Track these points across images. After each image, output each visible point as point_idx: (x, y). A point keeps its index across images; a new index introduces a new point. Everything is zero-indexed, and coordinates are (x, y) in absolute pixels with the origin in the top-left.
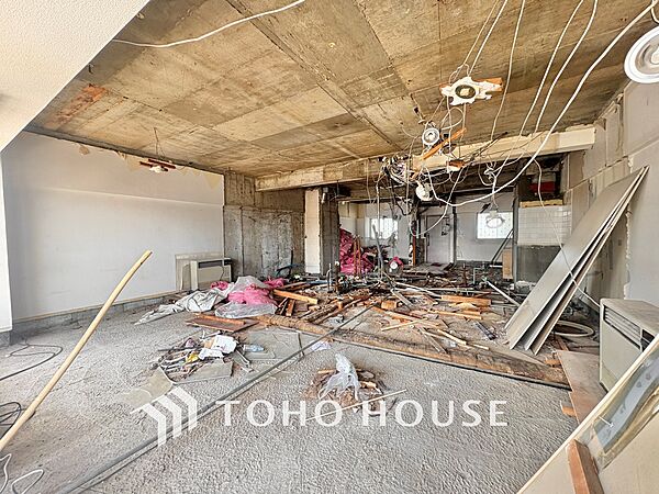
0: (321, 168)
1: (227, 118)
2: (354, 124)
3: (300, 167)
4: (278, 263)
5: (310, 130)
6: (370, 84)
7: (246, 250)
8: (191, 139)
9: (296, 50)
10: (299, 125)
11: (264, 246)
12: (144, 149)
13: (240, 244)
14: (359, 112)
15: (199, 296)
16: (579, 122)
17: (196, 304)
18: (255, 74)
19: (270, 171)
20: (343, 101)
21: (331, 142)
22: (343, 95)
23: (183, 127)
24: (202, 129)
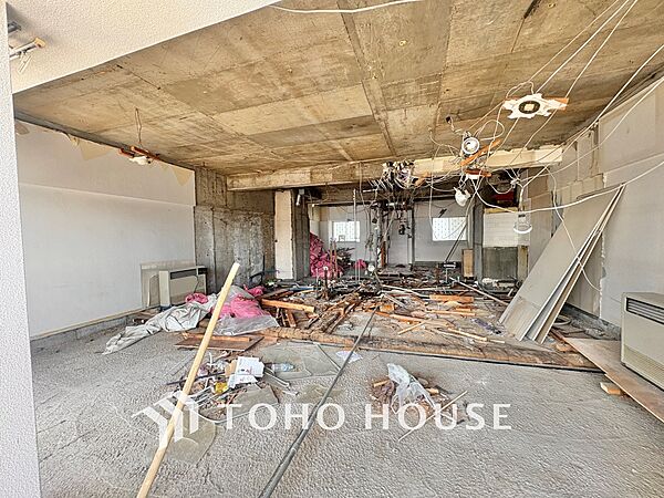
0: (308, 169)
1: (239, 106)
2: (369, 127)
3: (285, 167)
4: (249, 270)
5: (321, 129)
6: (411, 89)
7: (218, 257)
8: (176, 125)
9: (363, 43)
10: (315, 121)
11: (236, 252)
12: (102, 134)
13: (211, 250)
14: (383, 115)
15: (178, 312)
16: (550, 142)
17: (177, 322)
18: (303, 61)
19: (250, 169)
20: (375, 102)
21: (336, 144)
22: (379, 95)
23: (178, 111)
24: (200, 116)
